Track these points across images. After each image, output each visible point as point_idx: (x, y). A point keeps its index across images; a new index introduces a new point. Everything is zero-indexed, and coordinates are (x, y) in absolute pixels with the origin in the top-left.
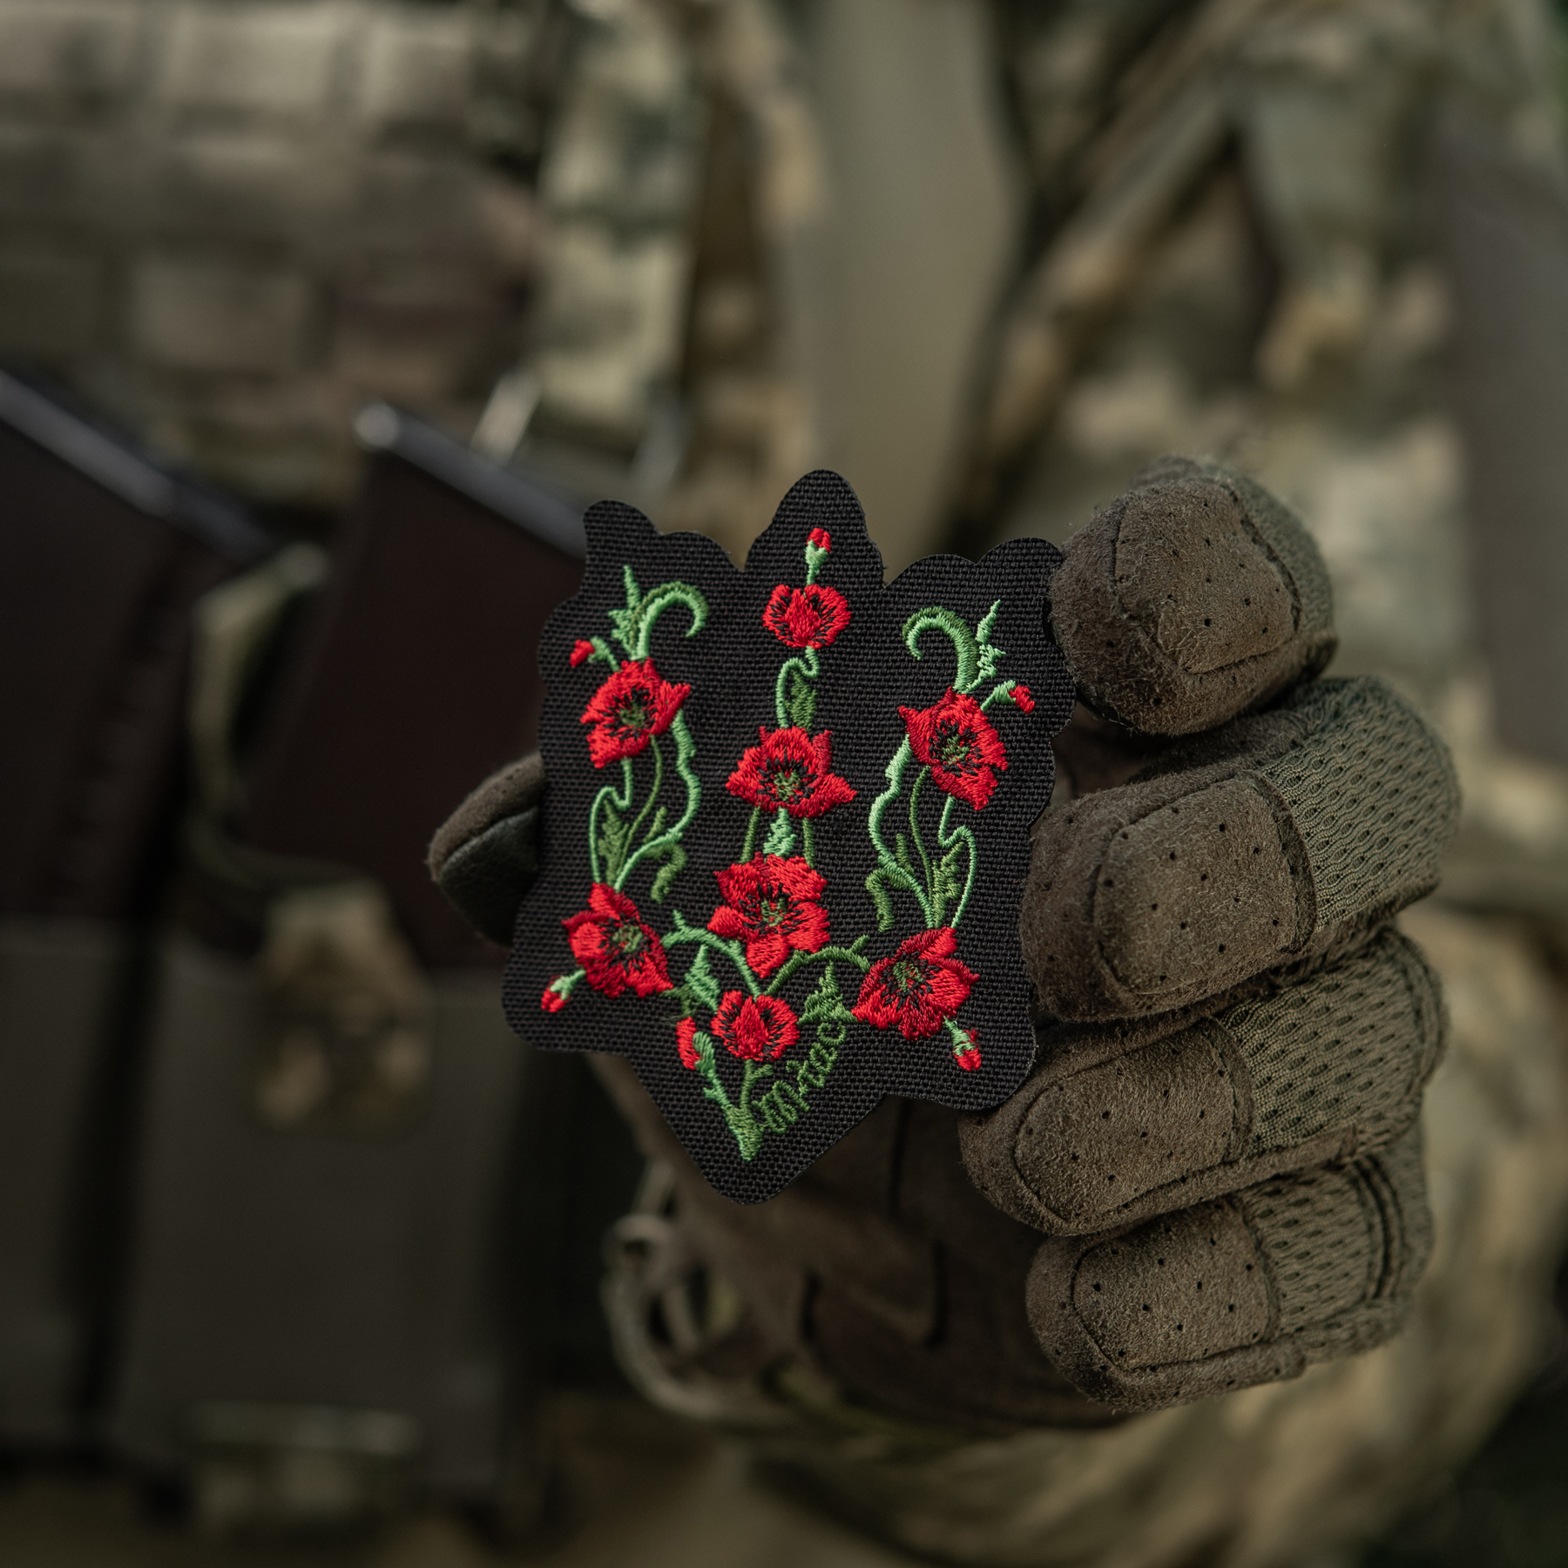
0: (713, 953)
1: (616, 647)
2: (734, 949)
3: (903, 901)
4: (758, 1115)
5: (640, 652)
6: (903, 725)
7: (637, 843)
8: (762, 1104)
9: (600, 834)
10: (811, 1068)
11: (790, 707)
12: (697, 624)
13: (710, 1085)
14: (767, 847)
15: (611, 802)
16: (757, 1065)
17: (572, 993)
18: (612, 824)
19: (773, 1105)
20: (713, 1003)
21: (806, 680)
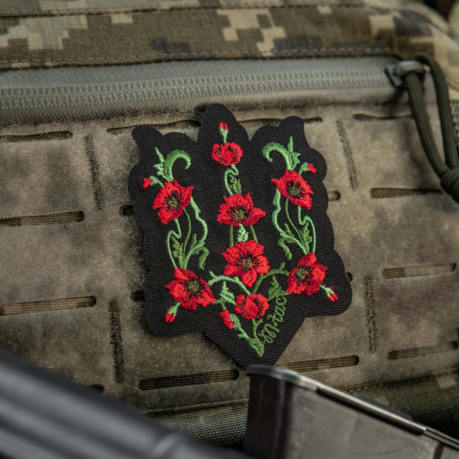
0: (229, 284)
1: (160, 178)
2: (237, 280)
3: (294, 248)
4: (262, 339)
5: (170, 178)
6: (275, 185)
7: (188, 249)
8: (262, 334)
9: (173, 249)
10: (277, 316)
11: (232, 187)
12: (189, 164)
13: (240, 333)
14: (240, 239)
15: (174, 236)
16: (257, 320)
17: (178, 313)
18: (177, 245)
19: (266, 333)
20: (233, 302)
21: (235, 177)
